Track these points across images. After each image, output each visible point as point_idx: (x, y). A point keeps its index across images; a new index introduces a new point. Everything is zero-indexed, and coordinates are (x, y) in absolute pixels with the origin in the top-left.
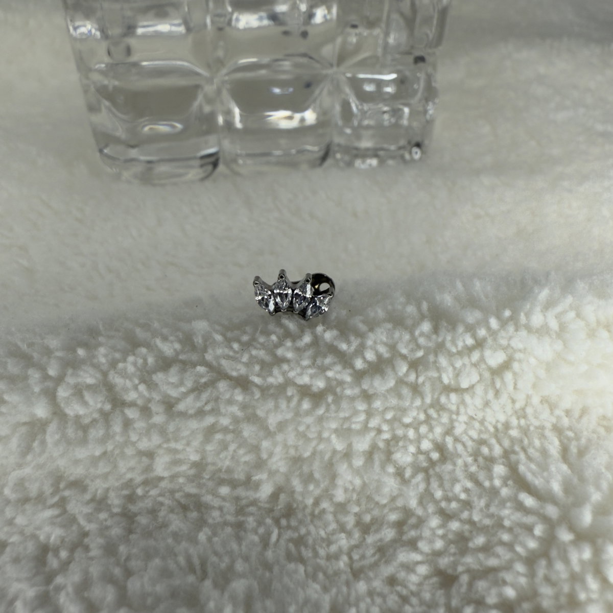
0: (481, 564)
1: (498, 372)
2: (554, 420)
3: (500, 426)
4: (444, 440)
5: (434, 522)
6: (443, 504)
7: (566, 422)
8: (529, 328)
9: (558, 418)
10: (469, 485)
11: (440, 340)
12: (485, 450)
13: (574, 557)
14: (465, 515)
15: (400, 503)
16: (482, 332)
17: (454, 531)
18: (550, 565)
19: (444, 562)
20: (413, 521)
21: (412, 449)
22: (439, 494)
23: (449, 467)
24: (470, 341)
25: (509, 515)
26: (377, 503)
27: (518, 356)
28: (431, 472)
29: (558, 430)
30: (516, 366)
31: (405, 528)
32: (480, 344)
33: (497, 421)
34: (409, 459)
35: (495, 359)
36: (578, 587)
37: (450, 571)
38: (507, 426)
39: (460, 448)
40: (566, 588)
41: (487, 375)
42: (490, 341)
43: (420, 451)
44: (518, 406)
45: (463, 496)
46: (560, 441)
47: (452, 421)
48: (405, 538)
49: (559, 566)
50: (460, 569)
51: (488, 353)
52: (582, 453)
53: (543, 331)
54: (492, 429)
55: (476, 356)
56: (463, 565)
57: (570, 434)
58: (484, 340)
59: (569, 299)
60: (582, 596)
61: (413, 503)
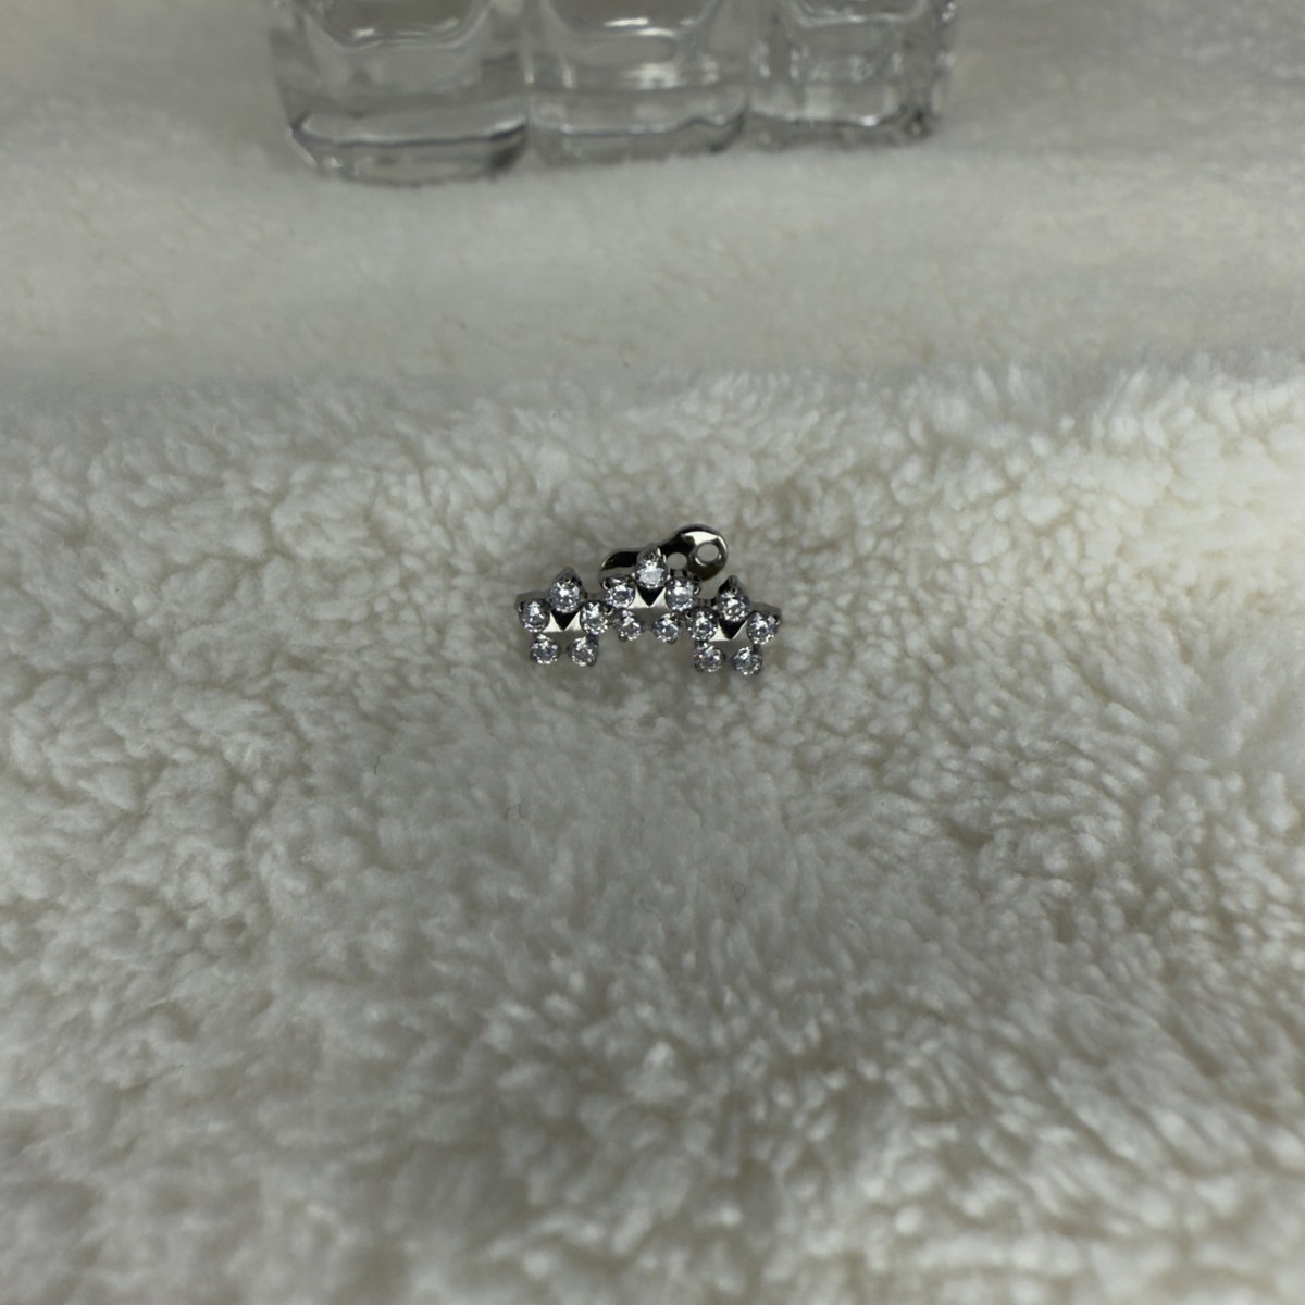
0: (1034, 809)
1: (1047, 532)
2: (1163, 603)
3: (1056, 619)
4: (951, 636)
5: (942, 749)
6: (956, 725)
7: (1185, 603)
8: (1110, 448)
9: (1172, 599)
10: (1005, 695)
11: (934, 489)
12: (1029, 649)
13: (1213, 787)
14: (1002, 736)
15: (875, 728)
16: (1016, 466)
17: (981, 763)
18: (1168, 802)
19: (963, 811)
20: (902, 752)
21: (891, 648)
22: (946, 709)
23: (962, 671)
24: (992, 484)
25: (1087, 735)
26: (832, 731)
27: (1087, 500)
28: (932, 681)
29: (1171, 618)
30: (1083, 519)
31: (888, 766)
32: (1013, 486)
33: (1050, 611)
34: (887, 663)
35: (1043, 509)
36: (1220, 831)
37: (974, 823)
38: (1070, 616)
39: (980, 646)
40: (1198, 835)
41: (1027, 538)
42: (1032, 479)
43: (905, 653)
44: (1089, 584)
45: (994, 711)
46: (1178, 636)
47: (960, 608)
48: (887, 780)
49: (1187, 802)
50: (997, 819)
51: (1026, 500)
52: (1218, 653)
53: (1135, 451)
54: (1038, 622)
55: (1002, 509)
56: (1001, 812)
57: (1195, 623)
58: (1022, 477)
59: (1183, 385)
60: (1230, 842)
61: (901, 725)
